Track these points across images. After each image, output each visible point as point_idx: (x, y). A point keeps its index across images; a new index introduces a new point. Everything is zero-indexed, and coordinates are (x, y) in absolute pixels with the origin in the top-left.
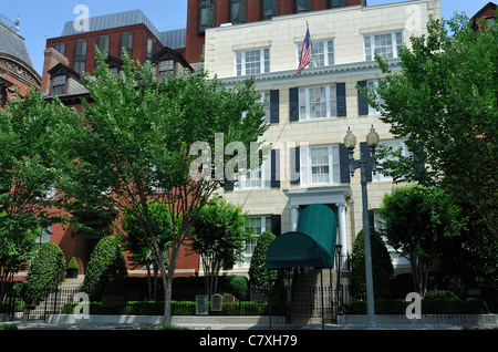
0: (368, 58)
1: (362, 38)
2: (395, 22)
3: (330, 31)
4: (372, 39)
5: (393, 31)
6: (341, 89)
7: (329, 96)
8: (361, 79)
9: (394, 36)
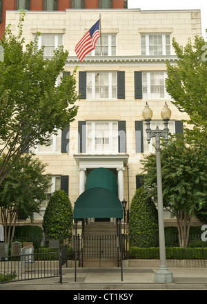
0: (144, 53)
1: (139, 36)
2: (165, 26)
3: (114, 27)
4: (147, 38)
5: (164, 33)
6: (121, 76)
7: (111, 81)
8: (138, 70)
9: (164, 38)
